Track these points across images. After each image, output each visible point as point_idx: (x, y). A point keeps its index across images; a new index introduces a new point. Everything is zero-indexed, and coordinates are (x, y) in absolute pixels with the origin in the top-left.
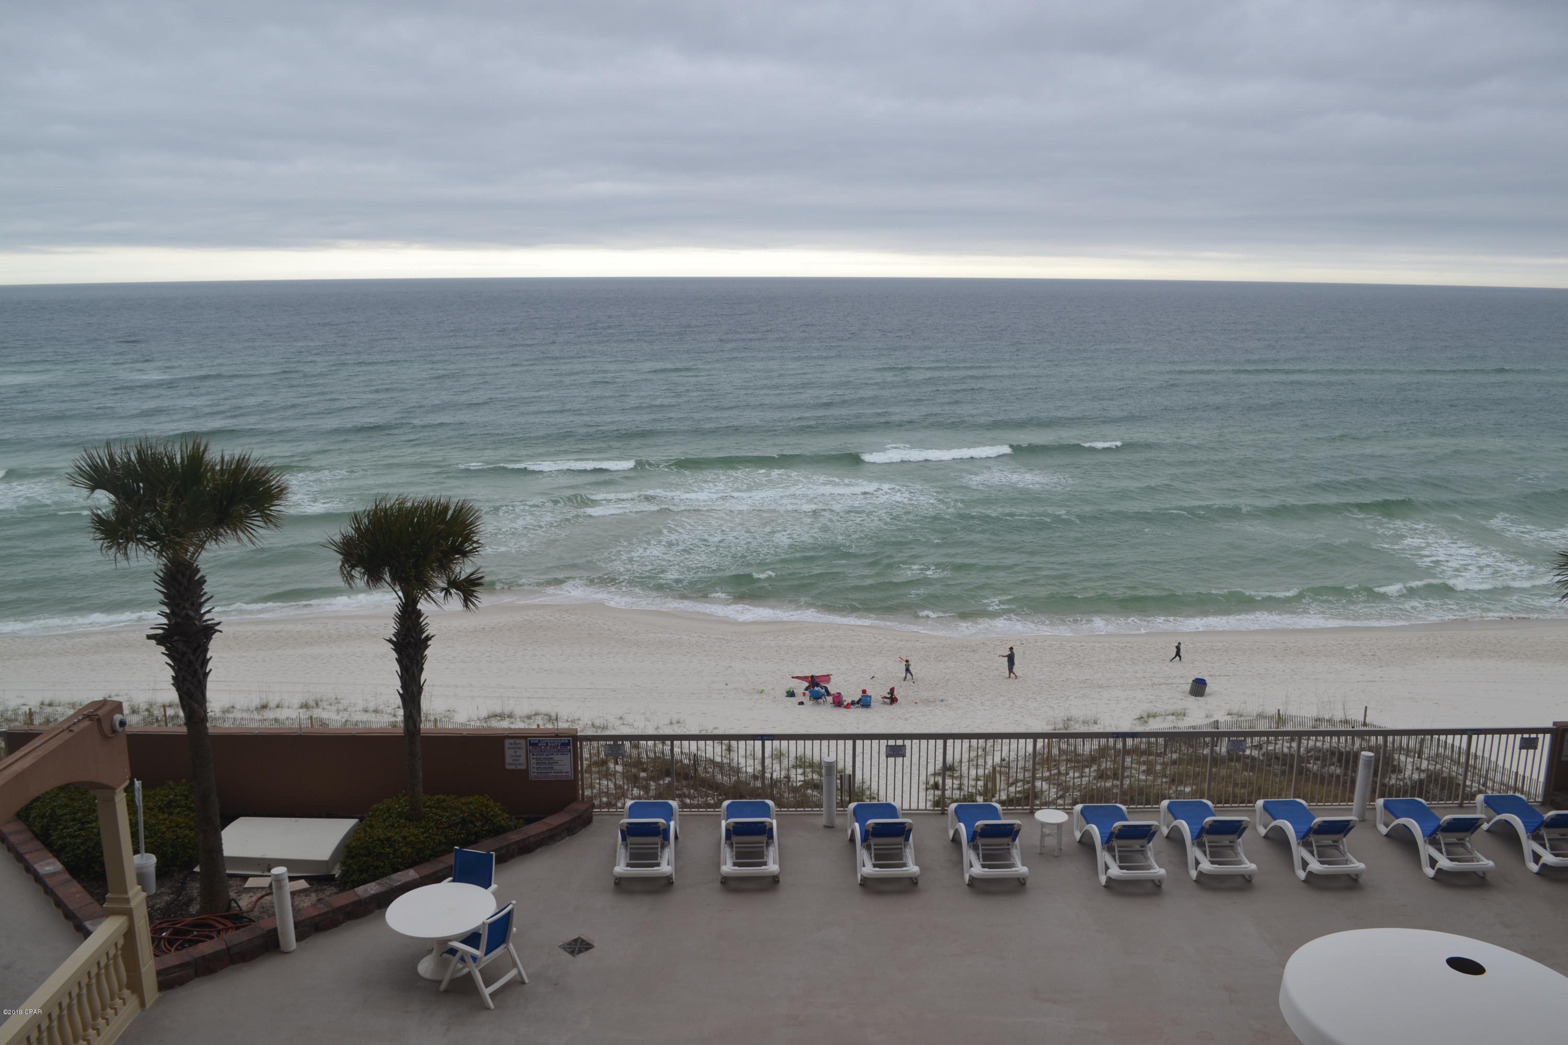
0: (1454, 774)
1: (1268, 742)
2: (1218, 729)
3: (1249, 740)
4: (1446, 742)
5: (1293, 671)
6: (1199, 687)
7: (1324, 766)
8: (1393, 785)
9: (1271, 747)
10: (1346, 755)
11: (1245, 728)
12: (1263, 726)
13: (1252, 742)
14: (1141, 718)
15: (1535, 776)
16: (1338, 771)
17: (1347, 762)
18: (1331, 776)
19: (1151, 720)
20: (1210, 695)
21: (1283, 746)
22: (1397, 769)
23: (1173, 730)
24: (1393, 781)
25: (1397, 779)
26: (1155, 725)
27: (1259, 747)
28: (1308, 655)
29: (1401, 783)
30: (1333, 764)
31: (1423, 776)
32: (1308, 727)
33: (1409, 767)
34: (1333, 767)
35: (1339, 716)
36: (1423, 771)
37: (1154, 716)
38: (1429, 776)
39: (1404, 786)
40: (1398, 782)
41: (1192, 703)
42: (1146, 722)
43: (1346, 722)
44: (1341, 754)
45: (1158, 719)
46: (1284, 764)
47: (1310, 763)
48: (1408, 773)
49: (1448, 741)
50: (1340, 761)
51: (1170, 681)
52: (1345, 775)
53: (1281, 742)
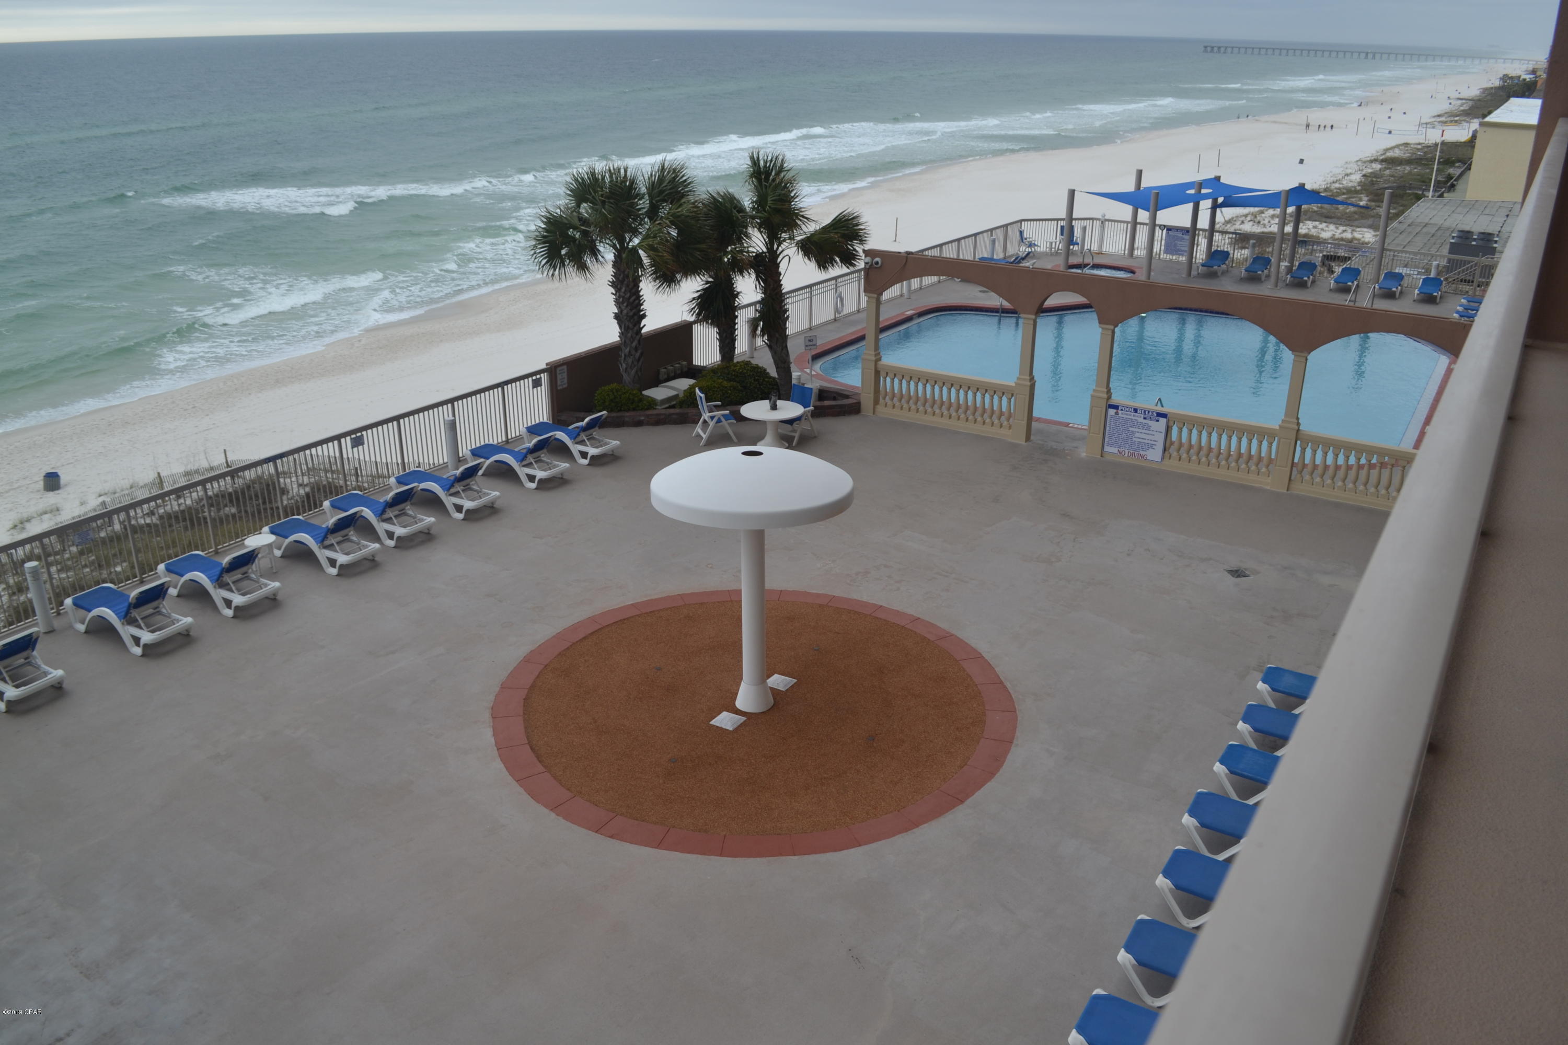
0: (330, 480)
1: (158, 506)
2: (106, 508)
3: (139, 510)
4: (311, 455)
5: (130, 441)
6: (52, 481)
7: (219, 510)
8: (286, 505)
9: (161, 511)
10: (235, 494)
11: (127, 501)
12: (142, 495)
13: (142, 512)
14: (15, 527)
15: (394, 460)
16: (234, 510)
17: (238, 499)
18: (227, 516)
19: (28, 525)
20: (66, 485)
21: (173, 505)
22: (284, 491)
23: (57, 527)
24: (285, 502)
25: (288, 499)
26: (35, 529)
27: (152, 513)
28: (134, 424)
29: (293, 501)
30: (226, 506)
31: (308, 489)
32: (182, 482)
33: (295, 486)
34: (227, 509)
35: (205, 464)
36: (307, 485)
37: (28, 520)
38: (312, 489)
39: (296, 504)
40: (290, 502)
41: (52, 498)
42: (24, 528)
43: (212, 469)
44: (230, 494)
45: (34, 521)
46: (184, 520)
47: (205, 512)
48: (295, 490)
49: (313, 453)
50: (231, 501)
51: (16, 486)
52: (240, 512)
53: (168, 503)
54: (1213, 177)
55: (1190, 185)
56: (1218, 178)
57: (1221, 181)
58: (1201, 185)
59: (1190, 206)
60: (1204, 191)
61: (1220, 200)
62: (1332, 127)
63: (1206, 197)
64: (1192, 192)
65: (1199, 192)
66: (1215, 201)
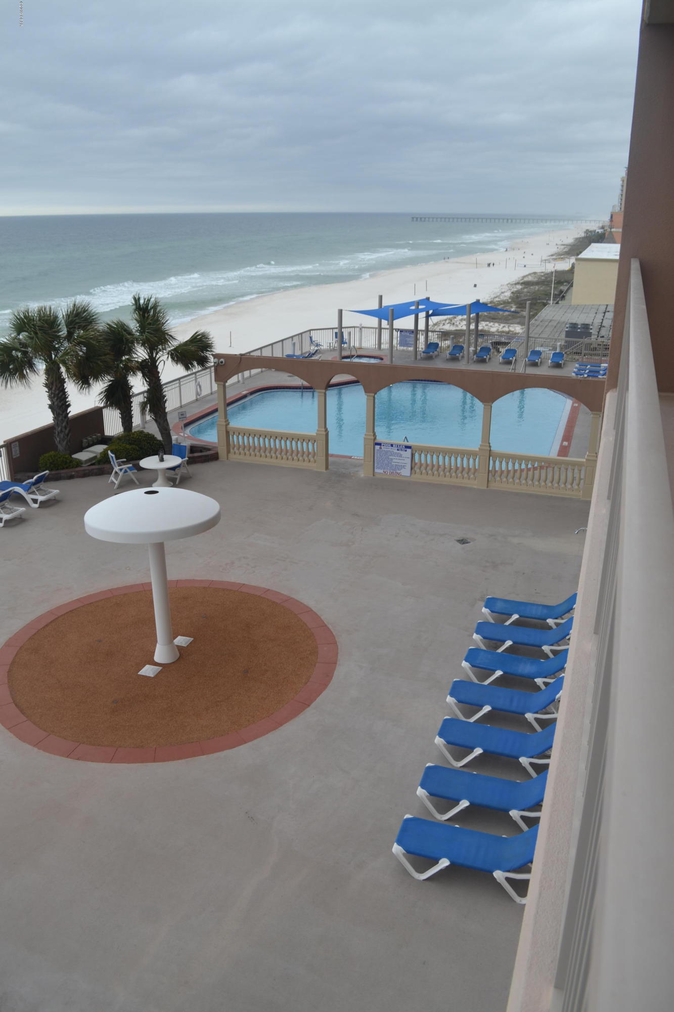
54: (425, 298)
55: (412, 304)
56: (428, 299)
57: (431, 300)
58: (418, 303)
59: (413, 317)
60: (420, 307)
61: (431, 312)
62: (493, 264)
63: (422, 310)
64: (413, 308)
65: (418, 308)
66: (427, 313)
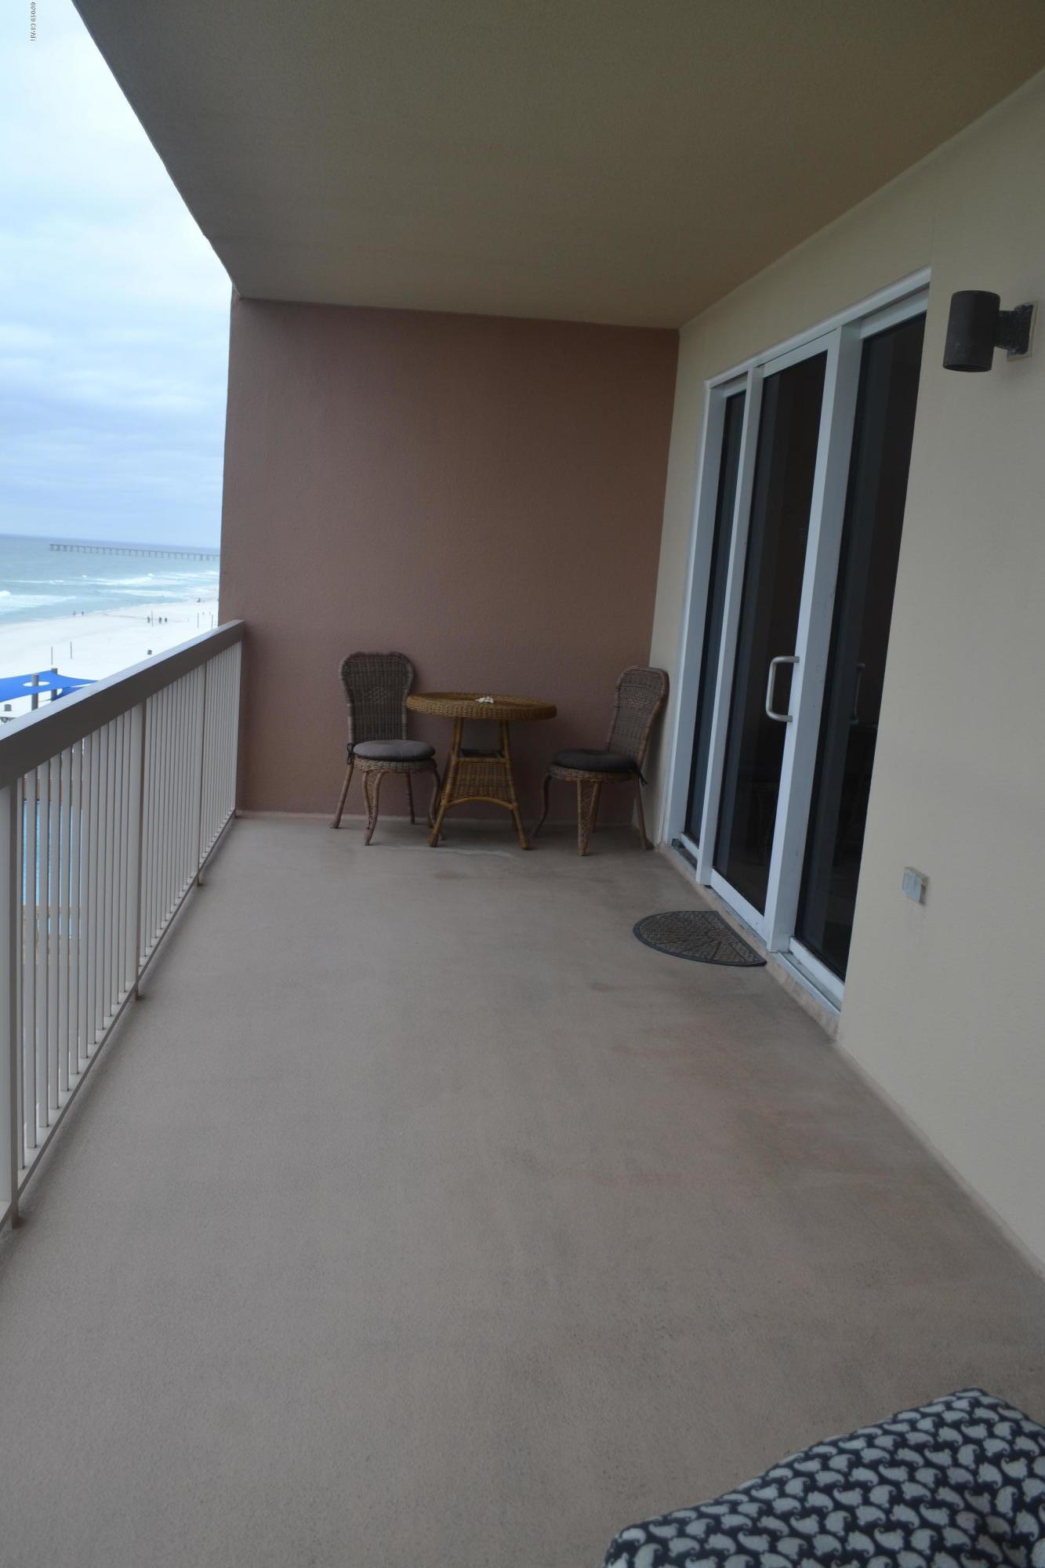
54: (50, 669)
55: (27, 678)
56: (55, 671)
57: (59, 673)
58: (37, 678)
59: (29, 698)
60: (41, 684)
61: (59, 691)
63: (44, 689)
64: (29, 684)
65: (37, 684)
66: (54, 692)
